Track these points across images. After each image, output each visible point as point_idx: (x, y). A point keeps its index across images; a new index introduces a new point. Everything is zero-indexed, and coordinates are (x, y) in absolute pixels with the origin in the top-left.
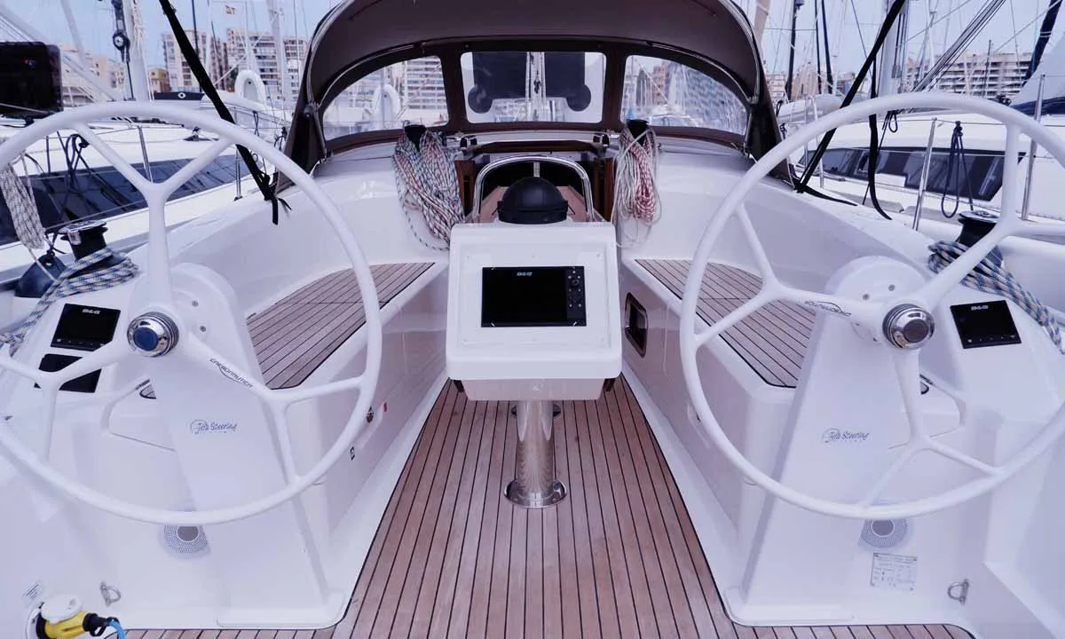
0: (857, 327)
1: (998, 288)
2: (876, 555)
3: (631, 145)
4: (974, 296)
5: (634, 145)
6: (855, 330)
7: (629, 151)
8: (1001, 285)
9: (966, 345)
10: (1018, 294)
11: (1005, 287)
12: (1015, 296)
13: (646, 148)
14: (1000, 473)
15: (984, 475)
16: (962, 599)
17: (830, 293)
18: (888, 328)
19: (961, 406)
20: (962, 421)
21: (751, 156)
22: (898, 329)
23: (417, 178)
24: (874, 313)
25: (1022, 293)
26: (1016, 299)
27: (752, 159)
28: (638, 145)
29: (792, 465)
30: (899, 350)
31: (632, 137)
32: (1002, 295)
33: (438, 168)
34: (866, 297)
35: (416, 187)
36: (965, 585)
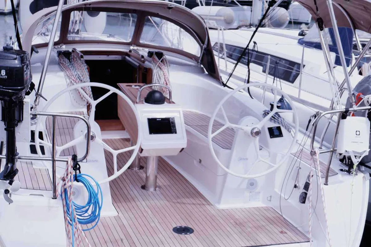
0: (245, 133)
1: (279, 123)
2: (251, 192)
3: (158, 63)
4: (273, 125)
5: (160, 63)
6: (245, 134)
7: (158, 66)
8: (279, 122)
9: (271, 138)
10: (283, 124)
11: (280, 122)
12: (282, 125)
13: (164, 64)
14: (276, 166)
15: (273, 167)
16: (270, 201)
17: (239, 125)
18: (252, 133)
19: (269, 153)
20: (269, 156)
21: (202, 66)
22: (254, 133)
23: (74, 76)
24: (249, 129)
25: (284, 124)
26: (283, 126)
27: (202, 68)
28: (161, 62)
29: (232, 165)
30: (254, 138)
31: (158, 60)
32: (279, 124)
33: (82, 71)
34: (247, 126)
35: (75, 80)
36: (271, 197)
